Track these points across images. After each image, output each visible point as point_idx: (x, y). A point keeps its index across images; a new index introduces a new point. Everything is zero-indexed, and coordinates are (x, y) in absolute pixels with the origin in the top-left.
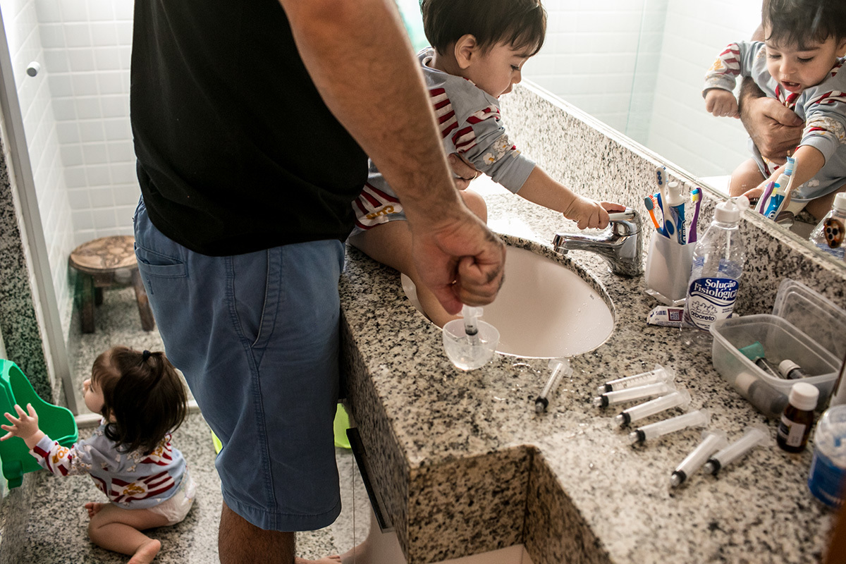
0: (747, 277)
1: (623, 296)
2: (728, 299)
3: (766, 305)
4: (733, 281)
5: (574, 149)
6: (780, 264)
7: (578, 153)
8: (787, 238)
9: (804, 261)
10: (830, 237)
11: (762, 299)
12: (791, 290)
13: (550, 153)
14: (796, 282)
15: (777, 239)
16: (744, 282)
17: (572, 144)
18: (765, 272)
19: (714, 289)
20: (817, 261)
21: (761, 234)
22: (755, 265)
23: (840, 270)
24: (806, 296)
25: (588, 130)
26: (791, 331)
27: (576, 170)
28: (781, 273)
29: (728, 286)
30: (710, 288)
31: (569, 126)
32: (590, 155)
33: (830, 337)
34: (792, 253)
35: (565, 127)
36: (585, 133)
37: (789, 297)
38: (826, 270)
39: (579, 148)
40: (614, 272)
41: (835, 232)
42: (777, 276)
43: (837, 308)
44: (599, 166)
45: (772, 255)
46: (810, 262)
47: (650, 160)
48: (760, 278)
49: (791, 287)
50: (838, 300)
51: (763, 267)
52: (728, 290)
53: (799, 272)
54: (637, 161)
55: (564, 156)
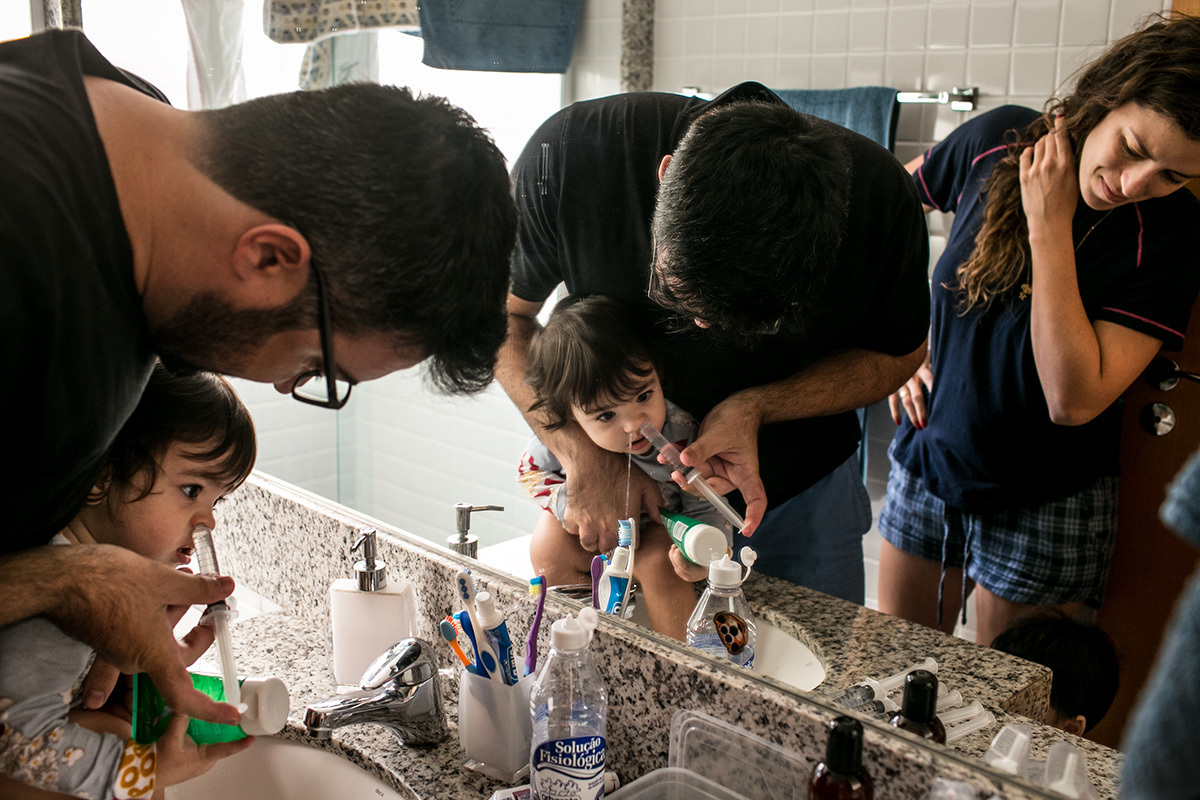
0: (617, 714)
1: (434, 784)
2: (594, 767)
3: (654, 752)
4: (596, 738)
5: (290, 546)
6: (664, 688)
7: (297, 553)
8: (665, 648)
9: (699, 680)
10: (729, 639)
11: (647, 743)
12: (689, 725)
13: (249, 555)
14: (694, 712)
15: (651, 653)
16: (612, 722)
17: (286, 539)
18: (643, 702)
19: (571, 756)
20: (718, 676)
21: (624, 648)
22: (625, 696)
23: (754, 686)
24: (714, 730)
25: (310, 516)
26: (702, 786)
27: (299, 578)
28: (669, 702)
29: (591, 747)
30: (564, 755)
31: (277, 511)
32: (320, 554)
33: (763, 786)
34: (680, 671)
35: (270, 514)
36: (306, 521)
37: (689, 735)
38: (736, 689)
39: (298, 545)
40: (405, 744)
41: (734, 631)
42: (663, 707)
43: (764, 742)
44: (337, 570)
45: (649, 677)
46: (709, 681)
47: (423, 553)
48: (636, 713)
49: (689, 719)
50: (763, 730)
51: (638, 696)
52: (591, 753)
53: (695, 696)
54: (402, 558)
55: (275, 559)
